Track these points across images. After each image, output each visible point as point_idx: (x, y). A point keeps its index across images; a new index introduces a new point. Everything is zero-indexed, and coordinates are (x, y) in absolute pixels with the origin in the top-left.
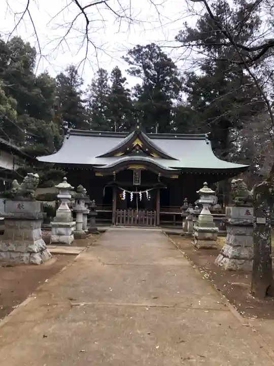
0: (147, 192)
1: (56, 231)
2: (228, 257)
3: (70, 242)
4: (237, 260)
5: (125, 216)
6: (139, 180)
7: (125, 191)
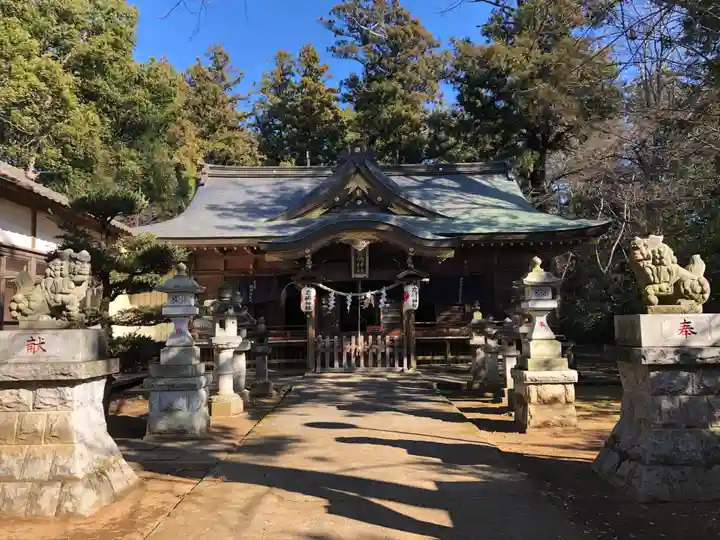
0: (383, 292)
2: (638, 459)
4: (670, 469)
5: (336, 350)
6: (364, 267)
7: (334, 292)
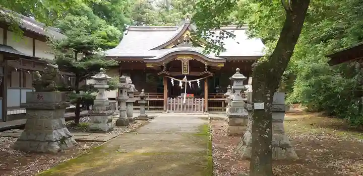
1: (93, 119)
3: (107, 129)
5: (175, 104)
6: (187, 70)
